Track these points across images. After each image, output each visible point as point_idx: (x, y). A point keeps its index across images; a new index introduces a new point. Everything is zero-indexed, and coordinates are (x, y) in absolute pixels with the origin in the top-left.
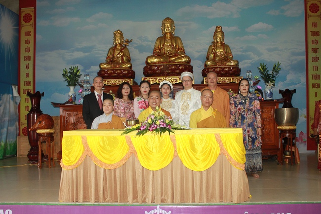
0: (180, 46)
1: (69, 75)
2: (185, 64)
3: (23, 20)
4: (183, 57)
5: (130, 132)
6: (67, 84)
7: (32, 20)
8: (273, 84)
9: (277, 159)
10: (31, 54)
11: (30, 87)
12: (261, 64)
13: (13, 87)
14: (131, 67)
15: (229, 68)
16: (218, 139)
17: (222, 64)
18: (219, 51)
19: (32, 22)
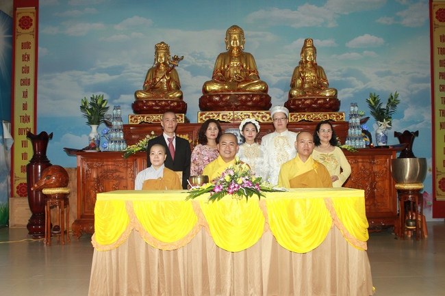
2: (261, 93)
3: (20, 25)
4: (257, 84)
5: (199, 195)
6: (87, 120)
7: (33, 26)
8: (390, 124)
9: (394, 231)
10: (31, 76)
11: (30, 125)
12: (371, 94)
13: (4, 125)
14: (181, 97)
16: (329, 206)
17: (314, 94)
18: (310, 75)
19: (32, 28)
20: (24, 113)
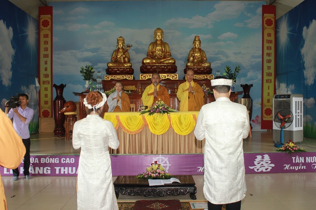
0: (167, 50)
1: (85, 71)
2: (172, 64)
3: (42, 25)
4: (170, 59)
5: (145, 113)
6: (84, 78)
7: (50, 26)
8: (235, 81)
10: (49, 52)
11: (49, 79)
12: (226, 66)
13: (36, 79)
14: (131, 66)
15: (204, 68)
17: (199, 65)
18: (197, 55)
19: (49, 27)
20: (45, 73)
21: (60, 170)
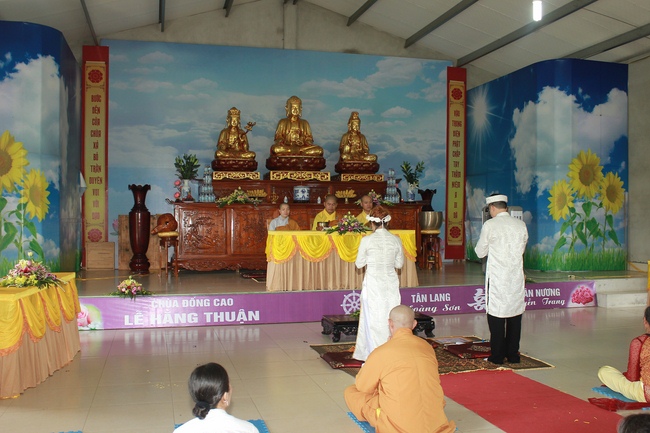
0: (308, 132)
1: (183, 164)
2: (318, 157)
3: (89, 78)
4: (315, 148)
10: (101, 127)
11: (101, 174)
14: (253, 158)
17: (360, 159)
18: (355, 142)
19: (102, 82)
20: (95, 163)
21: (212, 317)
